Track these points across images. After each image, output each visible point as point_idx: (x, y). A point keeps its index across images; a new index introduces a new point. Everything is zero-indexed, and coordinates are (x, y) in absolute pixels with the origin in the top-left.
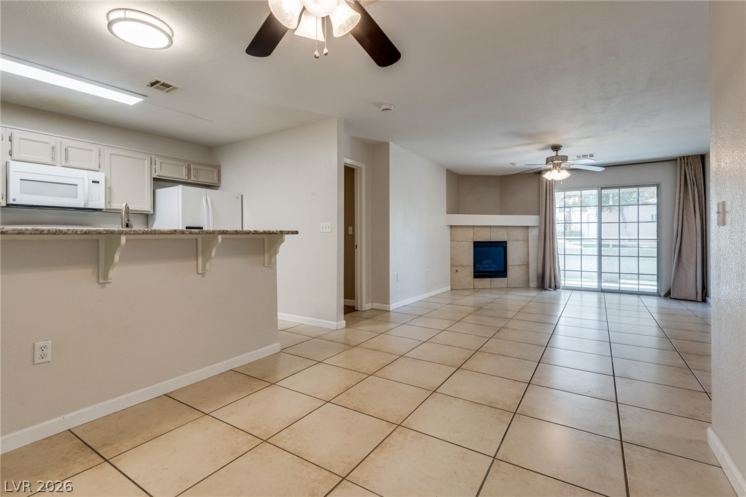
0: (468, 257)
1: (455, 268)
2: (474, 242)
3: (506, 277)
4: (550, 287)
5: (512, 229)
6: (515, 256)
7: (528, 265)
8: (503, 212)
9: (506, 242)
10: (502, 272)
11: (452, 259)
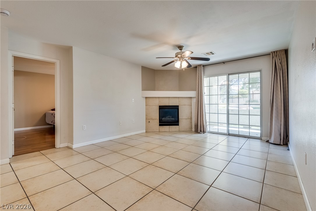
0: (156, 115)
1: (148, 120)
2: (159, 106)
3: (178, 125)
4: (201, 131)
5: (182, 99)
6: (183, 114)
7: (191, 119)
8: (180, 89)
9: (178, 106)
10: (176, 123)
11: (146, 115)
